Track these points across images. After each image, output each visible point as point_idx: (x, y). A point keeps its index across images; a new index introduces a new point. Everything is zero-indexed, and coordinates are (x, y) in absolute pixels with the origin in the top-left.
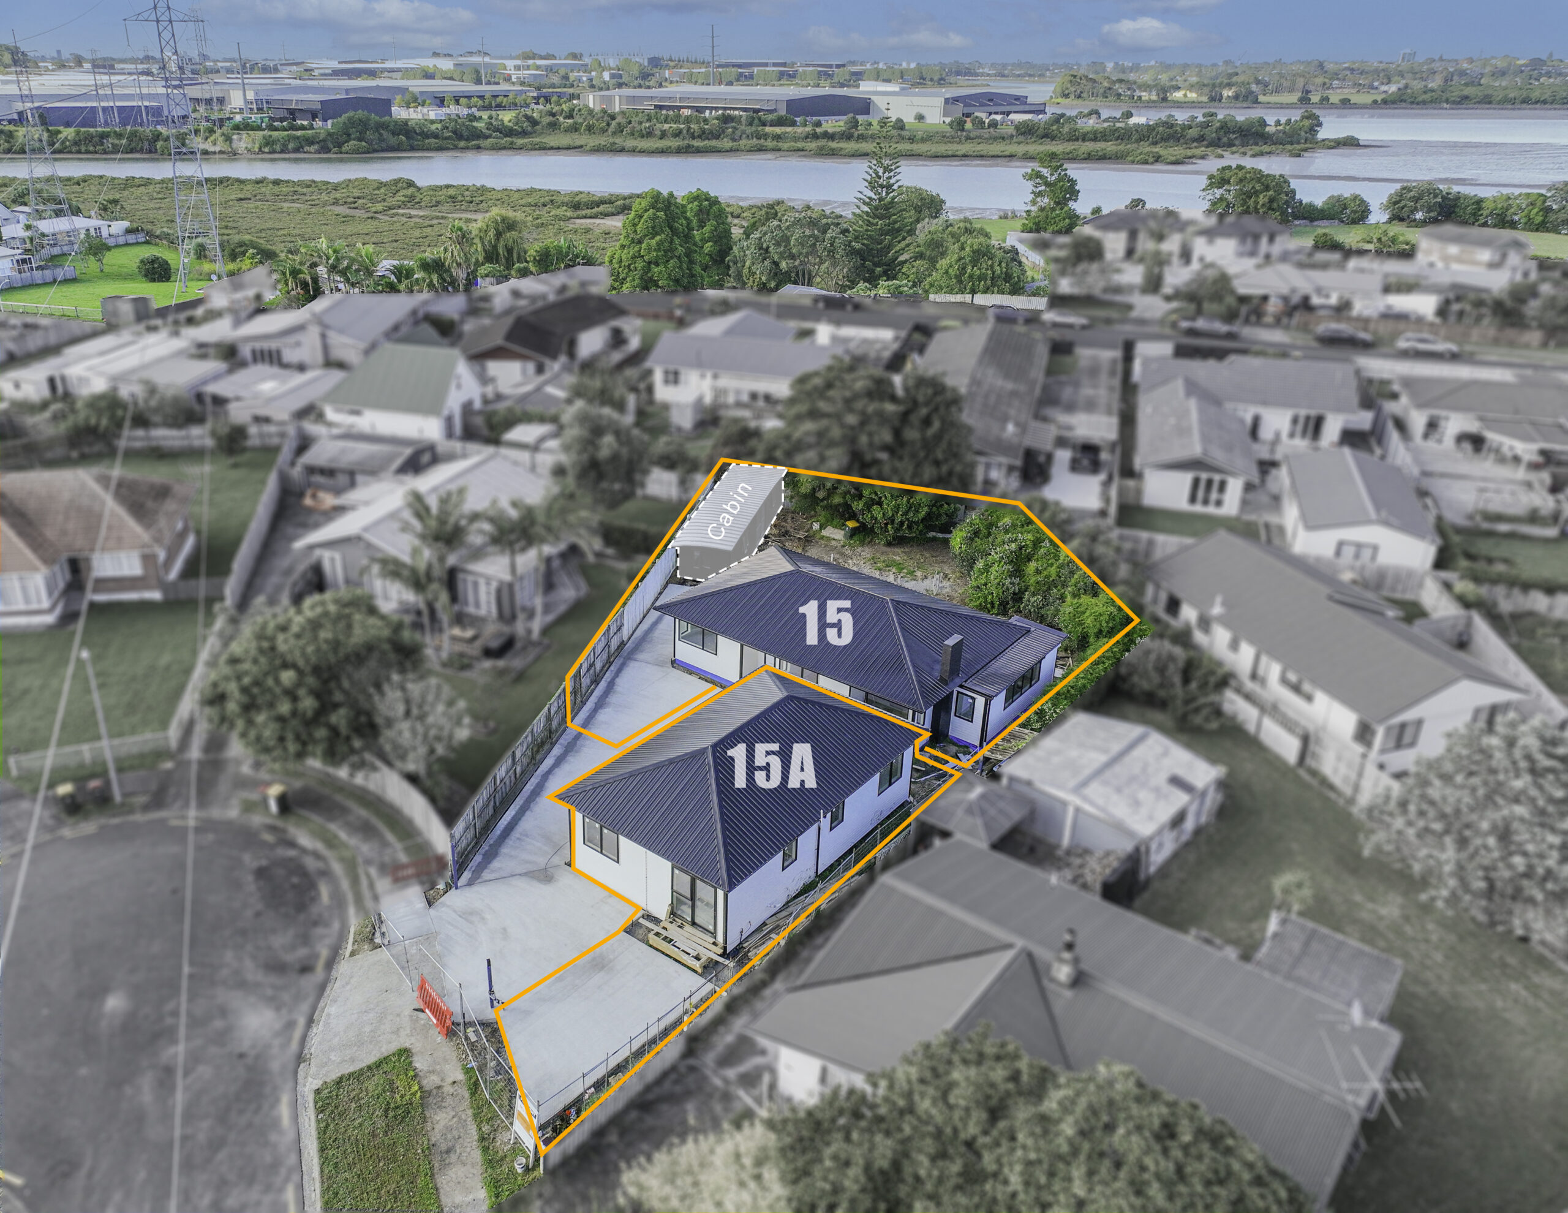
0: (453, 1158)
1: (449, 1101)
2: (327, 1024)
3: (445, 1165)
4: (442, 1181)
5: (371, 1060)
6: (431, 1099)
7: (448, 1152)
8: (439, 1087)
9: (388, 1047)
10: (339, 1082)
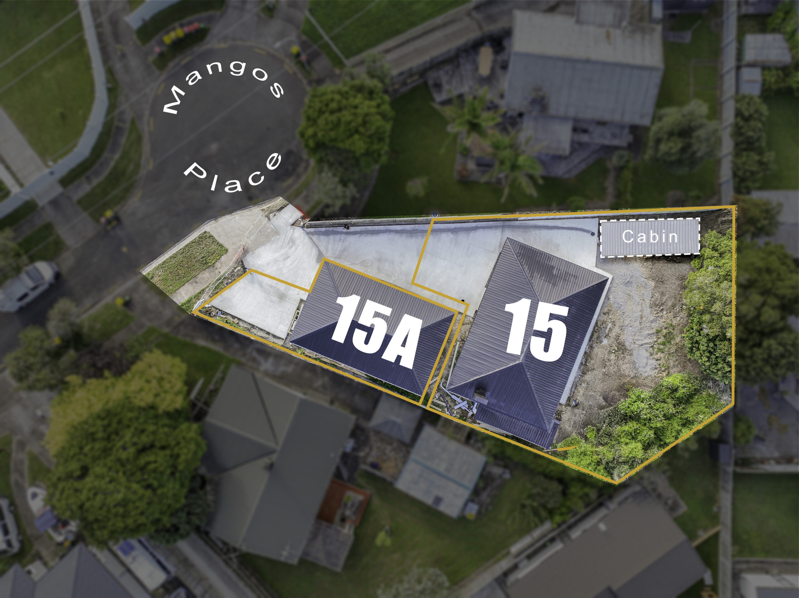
0: (194, 285)
1: (213, 274)
2: (231, 219)
3: (191, 284)
4: (187, 285)
5: (221, 242)
6: (212, 268)
7: (196, 282)
8: (216, 269)
9: (226, 245)
10: (211, 236)
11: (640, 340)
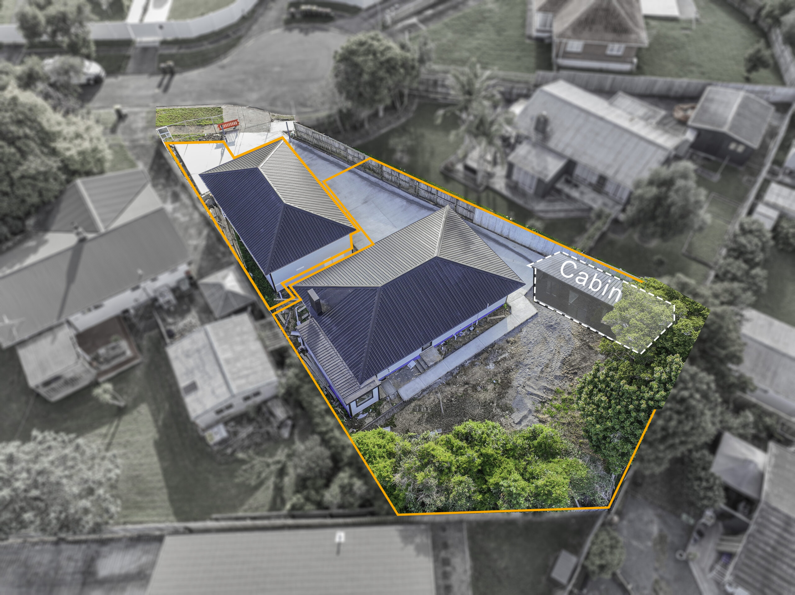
11: (532, 387)
